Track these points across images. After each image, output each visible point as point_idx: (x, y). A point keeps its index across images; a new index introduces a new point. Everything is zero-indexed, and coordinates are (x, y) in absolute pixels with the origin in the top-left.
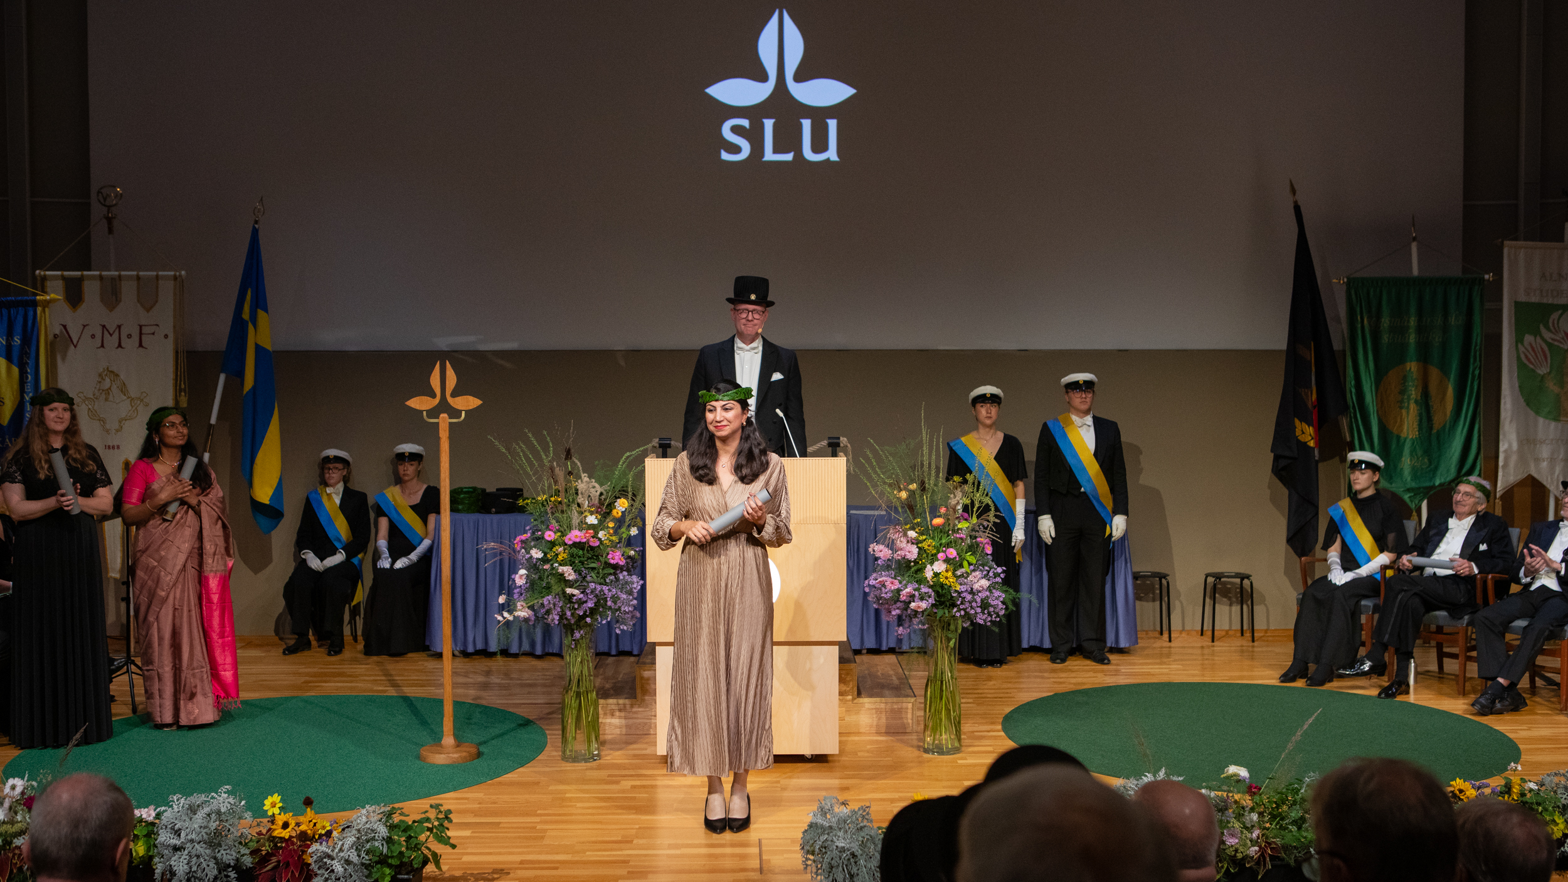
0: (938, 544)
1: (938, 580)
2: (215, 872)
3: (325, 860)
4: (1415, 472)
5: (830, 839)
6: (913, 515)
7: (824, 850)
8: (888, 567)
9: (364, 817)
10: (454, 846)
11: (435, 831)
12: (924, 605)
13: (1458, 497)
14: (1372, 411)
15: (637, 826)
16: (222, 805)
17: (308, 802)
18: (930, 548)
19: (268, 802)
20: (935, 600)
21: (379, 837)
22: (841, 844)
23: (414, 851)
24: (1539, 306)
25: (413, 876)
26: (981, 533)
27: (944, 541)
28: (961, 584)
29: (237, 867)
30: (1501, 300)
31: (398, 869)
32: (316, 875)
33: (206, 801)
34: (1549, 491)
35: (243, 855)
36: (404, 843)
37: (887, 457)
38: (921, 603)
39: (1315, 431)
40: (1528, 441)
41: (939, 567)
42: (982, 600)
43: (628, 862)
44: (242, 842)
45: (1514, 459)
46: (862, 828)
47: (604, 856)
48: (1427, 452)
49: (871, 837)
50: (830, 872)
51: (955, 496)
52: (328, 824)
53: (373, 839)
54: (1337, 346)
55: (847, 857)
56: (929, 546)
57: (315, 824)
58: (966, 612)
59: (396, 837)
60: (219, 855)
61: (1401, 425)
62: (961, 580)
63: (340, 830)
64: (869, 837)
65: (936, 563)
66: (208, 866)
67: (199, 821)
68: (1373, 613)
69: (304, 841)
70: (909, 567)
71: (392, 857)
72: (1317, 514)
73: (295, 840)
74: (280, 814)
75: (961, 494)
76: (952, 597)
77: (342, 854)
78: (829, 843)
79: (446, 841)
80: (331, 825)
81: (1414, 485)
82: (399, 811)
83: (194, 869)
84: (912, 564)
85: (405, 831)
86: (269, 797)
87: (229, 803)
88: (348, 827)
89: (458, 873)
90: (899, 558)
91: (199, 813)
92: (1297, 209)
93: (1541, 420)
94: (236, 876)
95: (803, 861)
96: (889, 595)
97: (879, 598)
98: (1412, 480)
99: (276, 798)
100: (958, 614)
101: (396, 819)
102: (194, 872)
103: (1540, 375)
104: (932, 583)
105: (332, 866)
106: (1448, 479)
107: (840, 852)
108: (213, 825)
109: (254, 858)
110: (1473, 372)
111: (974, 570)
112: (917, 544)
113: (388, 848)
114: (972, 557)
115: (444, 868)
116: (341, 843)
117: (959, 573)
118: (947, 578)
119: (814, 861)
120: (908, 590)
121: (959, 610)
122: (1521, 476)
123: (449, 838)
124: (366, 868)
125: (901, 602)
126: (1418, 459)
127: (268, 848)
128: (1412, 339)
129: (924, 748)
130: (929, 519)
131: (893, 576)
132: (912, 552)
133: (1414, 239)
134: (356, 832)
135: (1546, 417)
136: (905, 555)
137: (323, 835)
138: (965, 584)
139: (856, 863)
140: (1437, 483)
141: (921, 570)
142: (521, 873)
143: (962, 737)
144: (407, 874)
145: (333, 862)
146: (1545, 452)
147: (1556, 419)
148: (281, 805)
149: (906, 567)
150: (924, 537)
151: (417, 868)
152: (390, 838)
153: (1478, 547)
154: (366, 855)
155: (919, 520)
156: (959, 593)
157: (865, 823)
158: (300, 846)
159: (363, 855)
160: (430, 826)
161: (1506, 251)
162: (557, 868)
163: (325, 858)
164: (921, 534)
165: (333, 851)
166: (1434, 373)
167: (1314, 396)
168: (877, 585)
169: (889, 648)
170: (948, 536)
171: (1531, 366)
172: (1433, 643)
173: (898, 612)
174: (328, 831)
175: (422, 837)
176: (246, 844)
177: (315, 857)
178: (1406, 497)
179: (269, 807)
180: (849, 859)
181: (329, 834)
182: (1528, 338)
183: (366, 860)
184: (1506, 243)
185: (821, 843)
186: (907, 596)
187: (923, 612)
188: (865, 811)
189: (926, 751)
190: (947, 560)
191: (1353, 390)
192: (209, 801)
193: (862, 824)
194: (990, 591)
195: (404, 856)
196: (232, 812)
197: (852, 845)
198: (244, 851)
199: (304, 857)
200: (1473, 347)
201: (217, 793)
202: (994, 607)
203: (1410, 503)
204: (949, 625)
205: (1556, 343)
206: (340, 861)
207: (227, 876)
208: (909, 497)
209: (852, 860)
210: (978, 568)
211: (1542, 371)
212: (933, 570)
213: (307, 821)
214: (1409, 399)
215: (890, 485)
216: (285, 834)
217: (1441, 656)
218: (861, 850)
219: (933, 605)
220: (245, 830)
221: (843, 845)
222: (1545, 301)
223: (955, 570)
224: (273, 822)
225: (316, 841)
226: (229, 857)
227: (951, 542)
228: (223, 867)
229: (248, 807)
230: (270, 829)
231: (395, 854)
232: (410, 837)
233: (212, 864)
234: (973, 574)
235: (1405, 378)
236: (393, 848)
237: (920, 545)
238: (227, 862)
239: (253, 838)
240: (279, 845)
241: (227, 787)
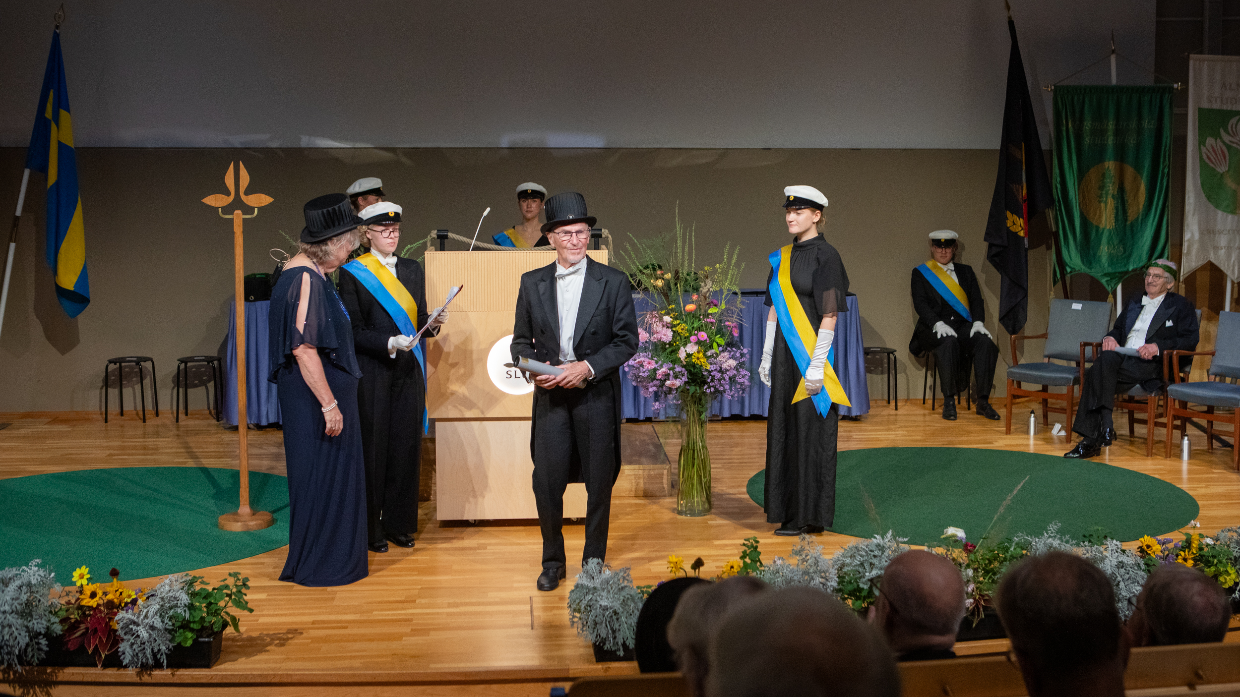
0: (691, 328)
1: (690, 361)
2: (27, 639)
3: (131, 626)
4: (1112, 261)
5: (594, 598)
6: (668, 301)
7: (589, 609)
8: (646, 349)
9: (167, 586)
10: (251, 611)
11: (233, 597)
12: (678, 383)
13: (1150, 279)
14: (1074, 205)
15: (419, 587)
16: (32, 577)
17: (114, 573)
18: (683, 331)
19: (76, 574)
20: (688, 378)
21: (181, 604)
22: (604, 603)
23: (214, 616)
24: (1220, 111)
25: (214, 638)
26: (728, 318)
27: (695, 325)
28: (711, 364)
29: (48, 634)
30: (1186, 106)
31: (200, 632)
32: (123, 640)
33: (17, 575)
34: (1226, 276)
35: (53, 624)
36: (205, 610)
37: (644, 250)
38: (675, 381)
39: (1025, 223)
40: (1208, 232)
41: (692, 348)
42: (730, 378)
43: (411, 620)
44: (52, 611)
45: (1196, 246)
46: (623, 588)
47: (388, 615)
48: (1122, 241)
49: (631, 596)
50: (594, 628)
51: (706, 285)
52: (133, 593)
53: (176, 606)
54: (1045, 146)
55: (610, 615)
56: (682, 329)
57: (121, 593)
58: (715, 388)
59: (197, 604)
60: (30, 625)
61: (1100, 216)
62: (712, 360)
63: (145, 598)
64: (629, 596)
65: (689, 345)
66: (20, 634)
67: (11, 593)
68: (1074, 385)
69: (113, 609)
70: (664, 349)
71: (194, 622)
72: (1026, 296)
73: (102, 608)
74: (88, 584)
75: (711, 283)
76: (703, 375)
77: (146, 621)
78: (594, 602)
79: (242, 604)
80: (136, 594)
81: (1110, 270)
82: (200, 580)
83: (6, 637)
84: (667, 346)
85: (205, 598)
86: (78, 569)
87: (39, 575)
88: (152, 595)
89: (255, 634)
90: (656, 340)
91: (10, 586)
92: (1011, 23)
93: (1220, 213)
94: (47, 643)
95: (570, 619)
96: (646, 374)
97: (637, 377)
98: (1109, 266)
99: (84, 570)
100: (708, 391)
101: (197, 587)
102: (7, 640)
103: (1219, 173)
104: (685, 363)
105: (137, 631)
106: (1141, 264)
107: (604, 610)
108: (24, 597)
109: (63, 626)
110: (1164, 169)
111: (723, 351)
112: (672, 328)
113: (191, 614)
114: (721, 339)
115: (242, 629)
116: (145, 611)
117: (709, 354)
118: (698, 358)
119: (580, 618)
120: (663, 370)
121: (709, 387)
122: (1201, 263)
123: (247, 603)
124: (170, 633)
125: (657, 380)
126: (1114, 247)
127: (76, 616)
128: (1110, 141)
129: (678, 510)
130: (682, 305)
131: (650, 357)
132: (667, 335)
133: (1113, 52)
134: (160, 600)
135: (1224, 211)
136: (661, 338)
137: (129, 603)
138: (715, 363)
139: (617, 619)
140: (1131, 268)
141: (675, 351)
142: (314, 633)
143: (712, 499)
144: (208, 637)
145: (139, 628)
146: (1223, 241)
147: (1233, 212)
148: (88, 576)
149: (662, 348)
150: (678, 322)
151: (217, 632)
152: (192, 605)
153: (1165, 323)
154: (170, 620)
155: (673, 306)
156: (709, 372)
157: (626, 583)
158: (107, 614)
159: (166, 621)
160: (229, 592)
161: (1191, 63)
162: (346, 628)
163: (131, 624)
164: (676, 318)
165: (138, 618)
166: (1129, 171)
167: (1025, 191)
168: (635, 365)
169: (646, 418)
170: (700, 320)
171: (1212, 165)
172: (1126, 410)
173: (655, 389)
174: (133, 599)
175: (222, 604)
176: (56, 613)
177: (121, 624)
178: (1104, 281)
179: (78, 578)
180: (611, 617)
181: (134, 602)
182: (1210, 141)
183: (169, 625)
184: (1192, 56)
185: (586, 602)
186: (663, 375)
187: (677, 389)
188: (625, 573)
189: (680, 513)
190: (699, 343)
191: (1059, 186)
192: (20, 574)
193: (623, 585)
194: (737, 370)
195: (205, 622)
196: (42, 583)
197: (614, 603)
198: (54, 619)
199: (111, 623)
200: (1163, 148)
201: (27, 565)
202: (741, 384)
203: (1106, 286)
204: (700, 400)
205: (1234, 145)
206: (145, 627)
207: (38, 643)
208: (664, 285)
209: (614, 618)
210: (726, 349)
211: (1222, 169)
212: (686, 351)
213: (113, 590)
214: (1107, 194)
215: (647, 275)
216: (93, 603)
217: (1132, 421)
218: (622, 608)
219: (686, 383)
220: (54, 600)
221: (606, 604)
222: (1225, 107)
223: (705, 351)
224: (81, 591)
225: (122, 609)
226: (40, 626)
227: (702, 326)
228: (34, 635)
229: (57, 579)
230: (78, 599)
231: (197, 619)
232: (210, 604)
233: (23, 633)
234: (722, 354)
235: (1103, 175)
236: (195, 614)
237: (674, 329)
238: (38, 631)
239: (63, 607)
240: (87, 613)
241: (38, 560)
